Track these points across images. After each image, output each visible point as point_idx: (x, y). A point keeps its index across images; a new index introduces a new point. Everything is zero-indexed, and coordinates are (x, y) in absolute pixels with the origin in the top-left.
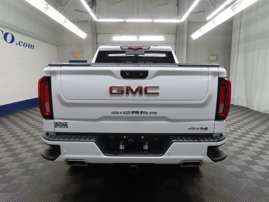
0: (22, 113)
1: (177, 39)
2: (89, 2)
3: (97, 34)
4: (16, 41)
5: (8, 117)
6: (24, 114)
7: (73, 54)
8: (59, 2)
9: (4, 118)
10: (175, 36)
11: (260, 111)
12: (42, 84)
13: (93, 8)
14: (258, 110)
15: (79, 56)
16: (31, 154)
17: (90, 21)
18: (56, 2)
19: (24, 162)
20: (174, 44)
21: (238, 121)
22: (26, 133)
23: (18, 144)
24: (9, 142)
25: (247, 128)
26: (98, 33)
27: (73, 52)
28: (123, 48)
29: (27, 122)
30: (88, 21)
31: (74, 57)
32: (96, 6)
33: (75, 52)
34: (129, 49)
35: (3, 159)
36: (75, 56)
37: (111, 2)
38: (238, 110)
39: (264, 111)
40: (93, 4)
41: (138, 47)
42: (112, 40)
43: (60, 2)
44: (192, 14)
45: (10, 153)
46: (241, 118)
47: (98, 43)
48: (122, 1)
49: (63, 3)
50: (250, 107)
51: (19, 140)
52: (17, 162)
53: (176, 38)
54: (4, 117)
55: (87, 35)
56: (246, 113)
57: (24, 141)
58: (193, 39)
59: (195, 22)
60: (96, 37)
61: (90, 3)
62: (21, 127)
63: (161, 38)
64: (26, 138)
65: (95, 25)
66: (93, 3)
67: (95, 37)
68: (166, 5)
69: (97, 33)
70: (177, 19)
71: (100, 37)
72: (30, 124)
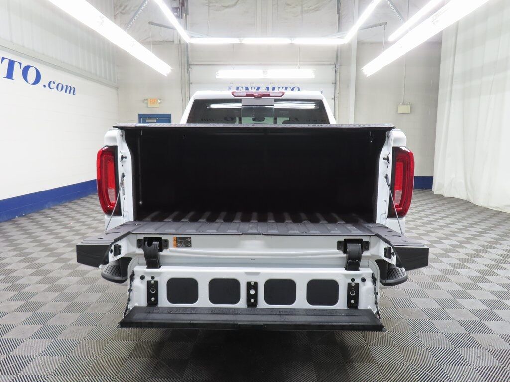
0: (54, 210)
1: (338, 73)
2: (174, 7)
3: (189, 65)
4: (44, 80)
5: (31, 216)
6: (59, 212)
7: (146, 102)
8: (120, 7)
9: (23, 219)
10: (334, 69)
11: (490, 207)
12: (103, 158)
13: (182, 18)
14: (486, 206)
15: (157, 105)
16: (77, 279)
17: (176, 42)
18: (114, 8)
19: (66, 291)
20: (333, 83)
21: (447, 225)
22: (64, 244)
23: (53, 262)
24: (37, 259)
25: (461, 237)
26: (192, 63)
27: (146, 99)
28: (236, 95)
29: (65, 226)
30: (174, 41)
31: (147, 107)
32: (187, 14)
33: (149, 100)
34: (248, 95)
35: (30, 287)
36: (149, 106)
37: (215, 6)
38: (449, 206)
39: (497, 207)
40: (182, 10)
41: (262, 93)
42: (217, 77)
43: (122, 8)
44: (365, 29)
45: (40, 278)
46: (453, 219)
47: (191, 81)
48: (235, 5)
49: (127, 9)
50: (472, 201)
51: (54, 256)
52: (55, 291)
53: (336, 72)
54: (24, 216)
55: (171, 69)
56: (463, 211)
57: (63, 259)
58: (367, 75)
59: (371, 43)
60: (189, 72)
61: (177, 8)
62: (57, 235)
63: (307, 73)
64: (65, 253)
65: (186, 50)
66: (181, 8)
67: (186, 70)
68: (317, 10)
69: (190, 63)
70: (338, 38)
71: (196, 71)
72: (71, 229)
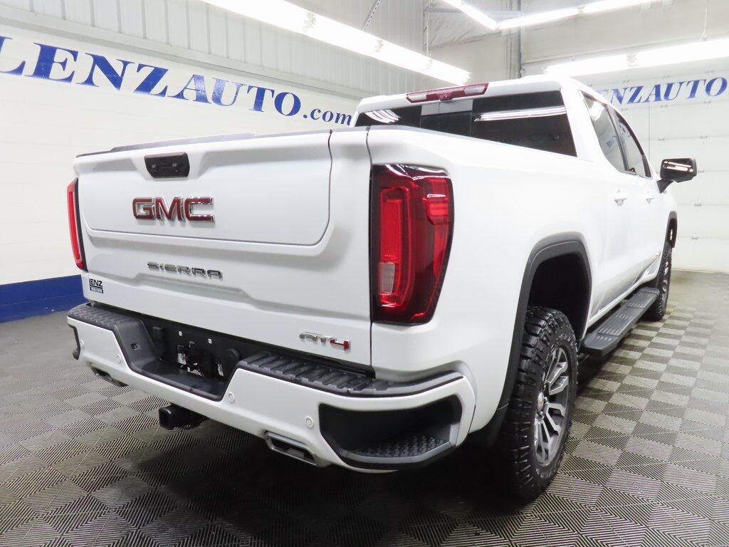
3: (520, 66)
4: (305, 109)
17: (505, 32)
28: (413, 100)
34: (430, 98)
41: (450, 91)
55: (470, 75)
65: (517, 43)
67: (516, 74)
69: (523, 62)
